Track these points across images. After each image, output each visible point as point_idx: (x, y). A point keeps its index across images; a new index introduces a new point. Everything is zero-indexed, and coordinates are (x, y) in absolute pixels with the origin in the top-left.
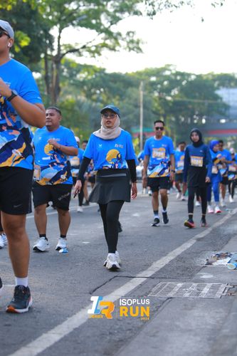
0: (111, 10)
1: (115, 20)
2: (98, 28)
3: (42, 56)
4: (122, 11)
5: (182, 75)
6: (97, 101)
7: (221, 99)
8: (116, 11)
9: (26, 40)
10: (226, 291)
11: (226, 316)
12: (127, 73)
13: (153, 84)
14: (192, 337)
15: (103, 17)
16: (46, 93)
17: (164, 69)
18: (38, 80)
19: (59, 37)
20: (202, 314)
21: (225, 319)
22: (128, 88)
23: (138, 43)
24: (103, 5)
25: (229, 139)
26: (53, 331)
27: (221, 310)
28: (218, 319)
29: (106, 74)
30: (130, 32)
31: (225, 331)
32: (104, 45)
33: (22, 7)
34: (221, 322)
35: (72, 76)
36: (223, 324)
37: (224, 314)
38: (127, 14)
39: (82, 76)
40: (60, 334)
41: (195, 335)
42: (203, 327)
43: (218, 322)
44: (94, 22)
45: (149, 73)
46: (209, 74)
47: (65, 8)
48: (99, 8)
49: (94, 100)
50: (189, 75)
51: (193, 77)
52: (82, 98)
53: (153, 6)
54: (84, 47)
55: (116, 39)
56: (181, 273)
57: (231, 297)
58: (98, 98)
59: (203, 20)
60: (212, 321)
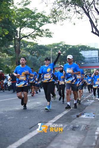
0: (40, 21)
1: (41, 25)
2: (35, 28)
3: (14, 39)
4: (44, 21)
5: (67, 46)
6: (34, 56)
7: (82, 55)
8: (41, 22)
9: (7, 32)
10: (84, 128)
11: (84, 138)
12: (46, 45)
13: (56, 49)
14: (70, 146)
15: (37, 24)
16: (15, 53)
17: (60, 44)
18: (12, 48)
19: (20, 31)
20: (74, 137)
21: (84, 139)
22: (46, 51)
23: (50, 33)
24: (37, 19)
25: (85, 70)
26: (13, 144)
27: (82, 135)
28: (81, 139)
29: (38, 46)
30: (47, 29)
31: (84, 144)
32: (37, 35)
33: (6, 20)
34: (82, 140)
35: (25, 46)
36: (83, 141)
37: (83, 137)
38: (46, 23)
39: (29, 46)
40: (16, 145)
41: (72, 146)
42: (75, 142)
43: (81, 140)
44: (33, 26)
45: (54, 45)
46: (77, 45)
47: (22, 21)
48: (35, 21)
49: (33, 55)
50: (69, 46)
51: (71, 47)
52: (29, 54)
53: (56, 19)
54: (29, 35)
55: (41, 32)
56: (66, 121)
57: (86, 130)
58: (35, 55)
59: (75, 24)
60: (79, 140)
